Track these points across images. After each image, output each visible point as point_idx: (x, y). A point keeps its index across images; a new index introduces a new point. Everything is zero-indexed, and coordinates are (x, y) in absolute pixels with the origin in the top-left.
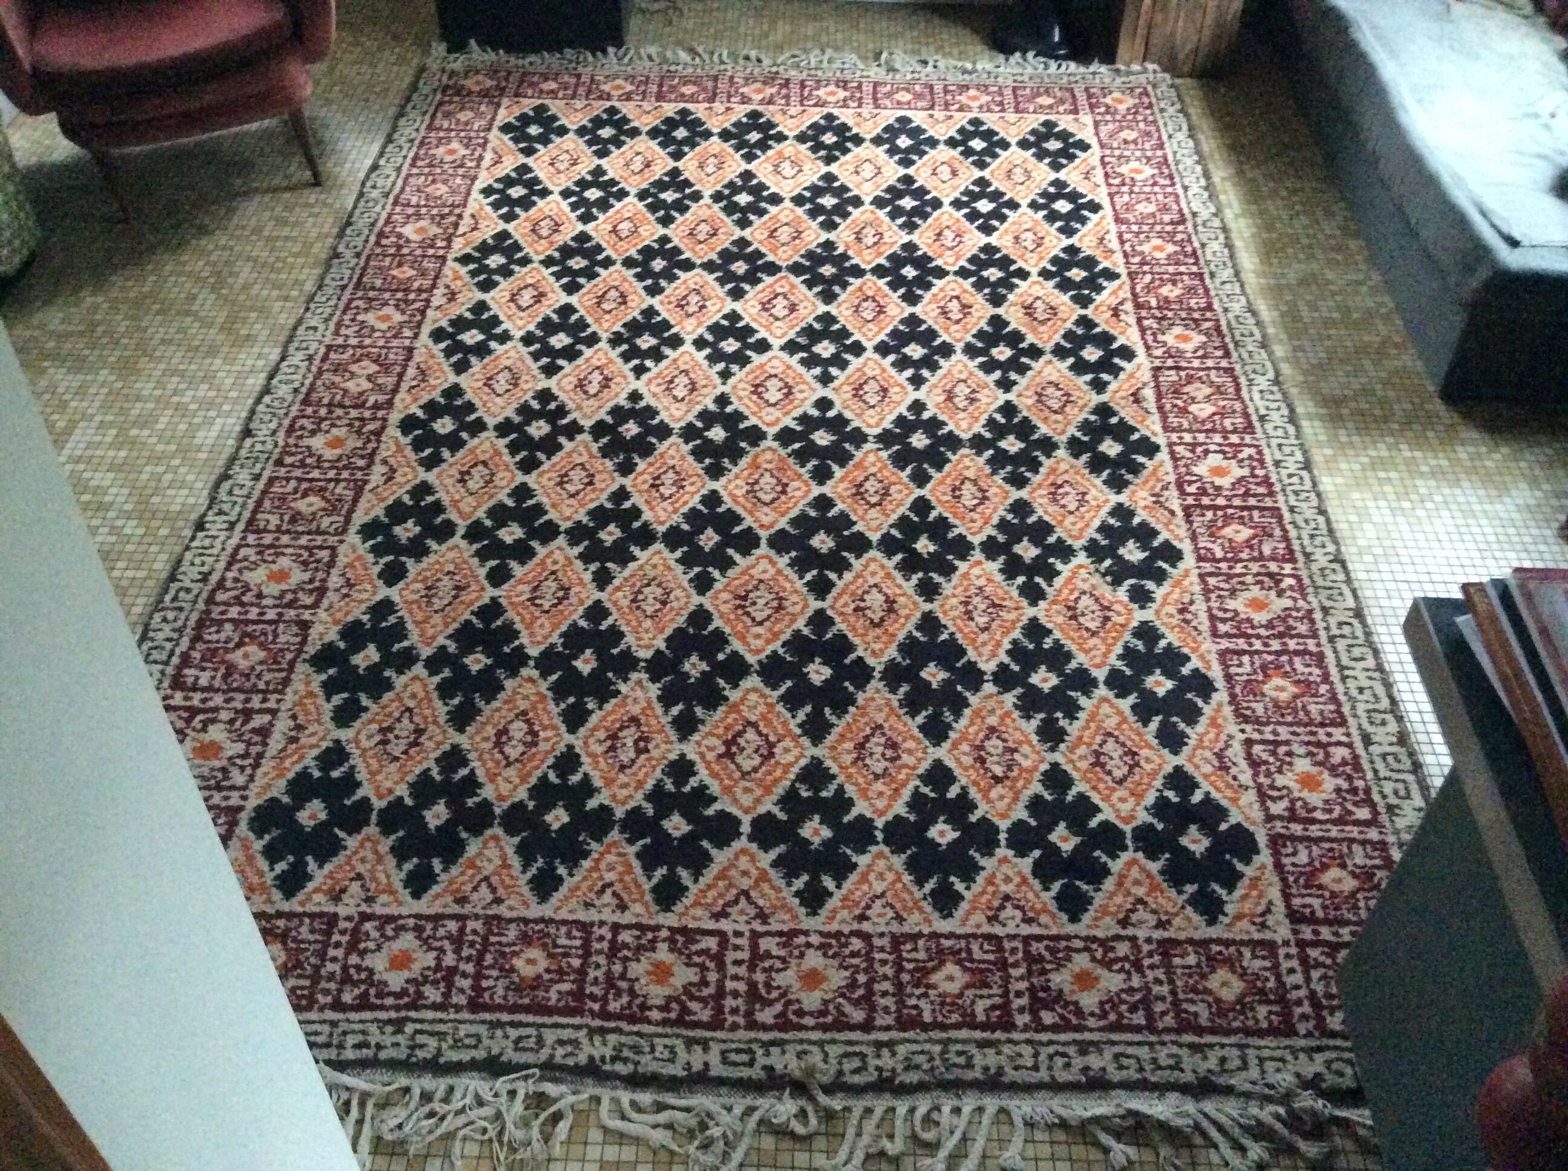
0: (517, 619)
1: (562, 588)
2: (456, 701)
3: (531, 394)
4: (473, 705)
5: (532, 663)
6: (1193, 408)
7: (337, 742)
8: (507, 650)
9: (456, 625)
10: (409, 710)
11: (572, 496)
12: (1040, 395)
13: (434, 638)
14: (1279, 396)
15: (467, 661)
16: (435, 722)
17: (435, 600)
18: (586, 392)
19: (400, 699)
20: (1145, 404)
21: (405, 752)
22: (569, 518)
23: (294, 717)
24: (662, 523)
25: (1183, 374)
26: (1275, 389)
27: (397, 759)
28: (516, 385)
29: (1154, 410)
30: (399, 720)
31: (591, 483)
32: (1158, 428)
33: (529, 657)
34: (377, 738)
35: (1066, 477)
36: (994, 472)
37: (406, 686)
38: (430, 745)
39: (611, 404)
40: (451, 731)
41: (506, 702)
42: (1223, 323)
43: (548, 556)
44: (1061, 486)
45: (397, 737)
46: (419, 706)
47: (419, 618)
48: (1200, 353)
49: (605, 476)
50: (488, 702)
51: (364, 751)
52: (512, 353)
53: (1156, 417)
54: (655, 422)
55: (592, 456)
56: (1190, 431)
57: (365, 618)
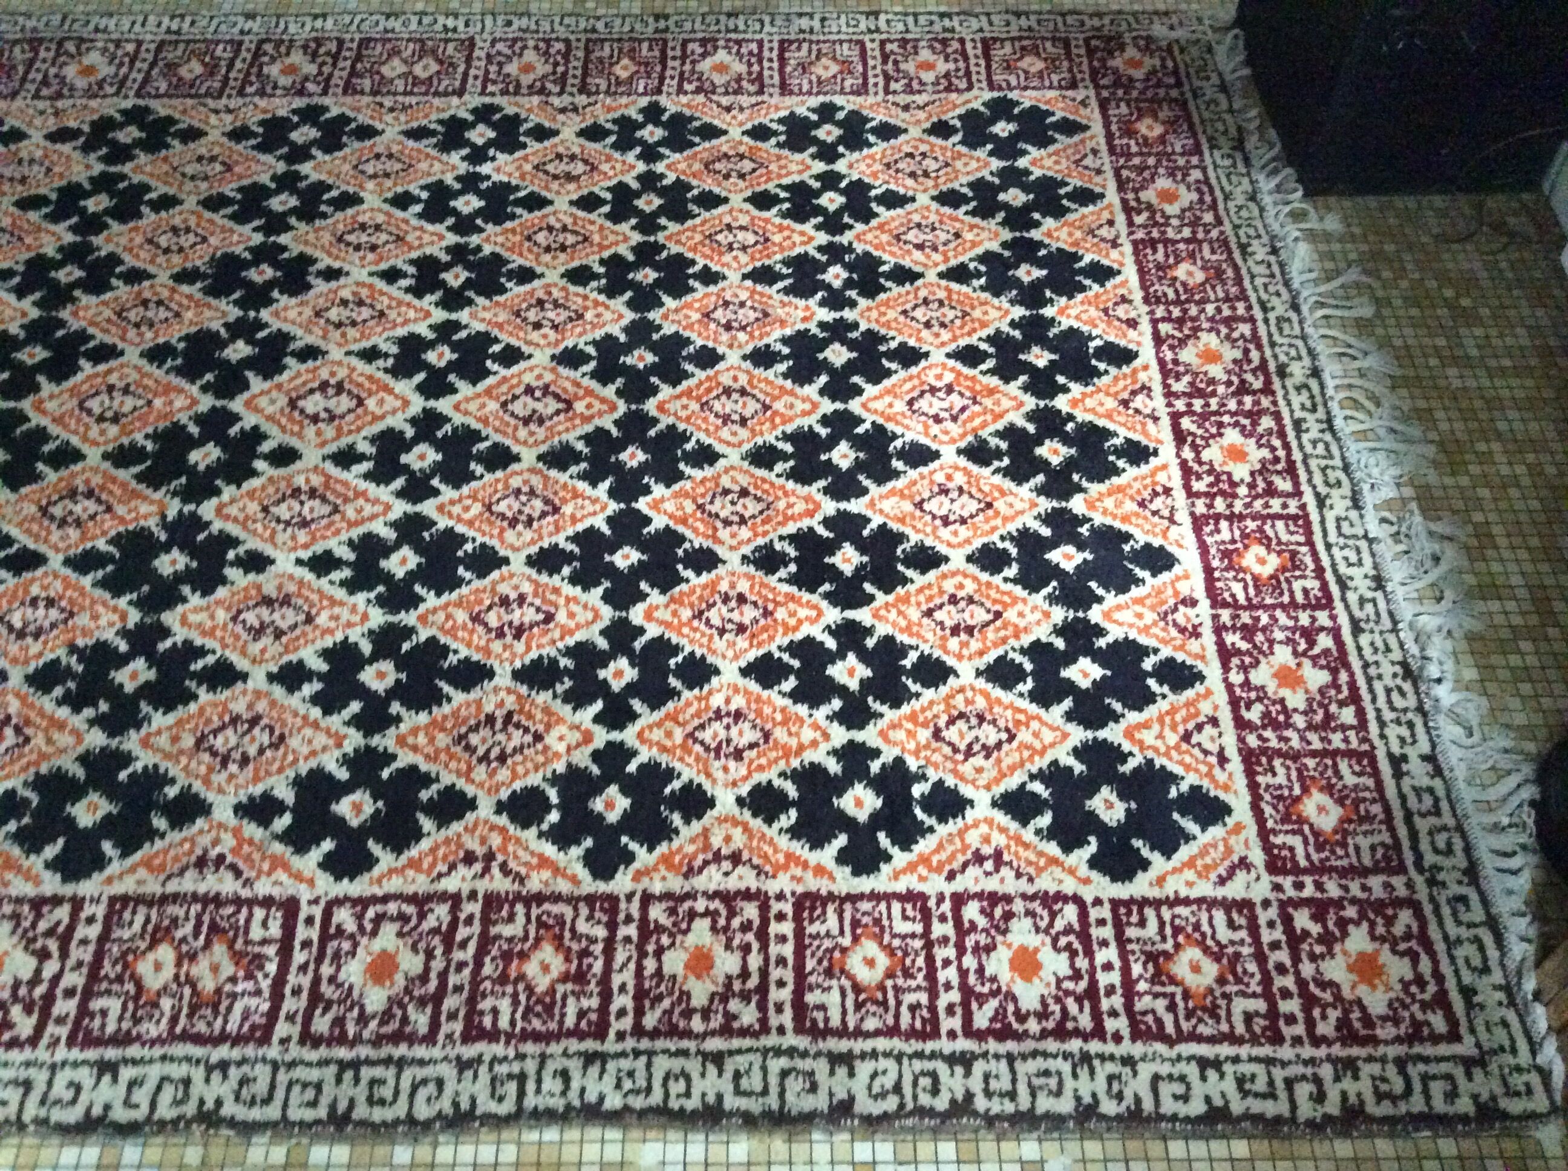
3: (353, 190)
6: (165, 953)
11: (149, 240)
12: (254, 721)
14: (165, 1111)
18: (349, 232)
20: (191, 874)
22: (108, 241)
24: (75, 314)
25: (271, 951)
26: (190, 1109)
28: (373, 177)
29: (172, 887)
31: (167, 252)
32: (127, 886)
35: (39, 741)
36: (73, 649)
42: (420, 1051)
44: (18, 730)
48: (326, 990)
49: (177, 261)
53: (154, 887)
56: (104, 937)
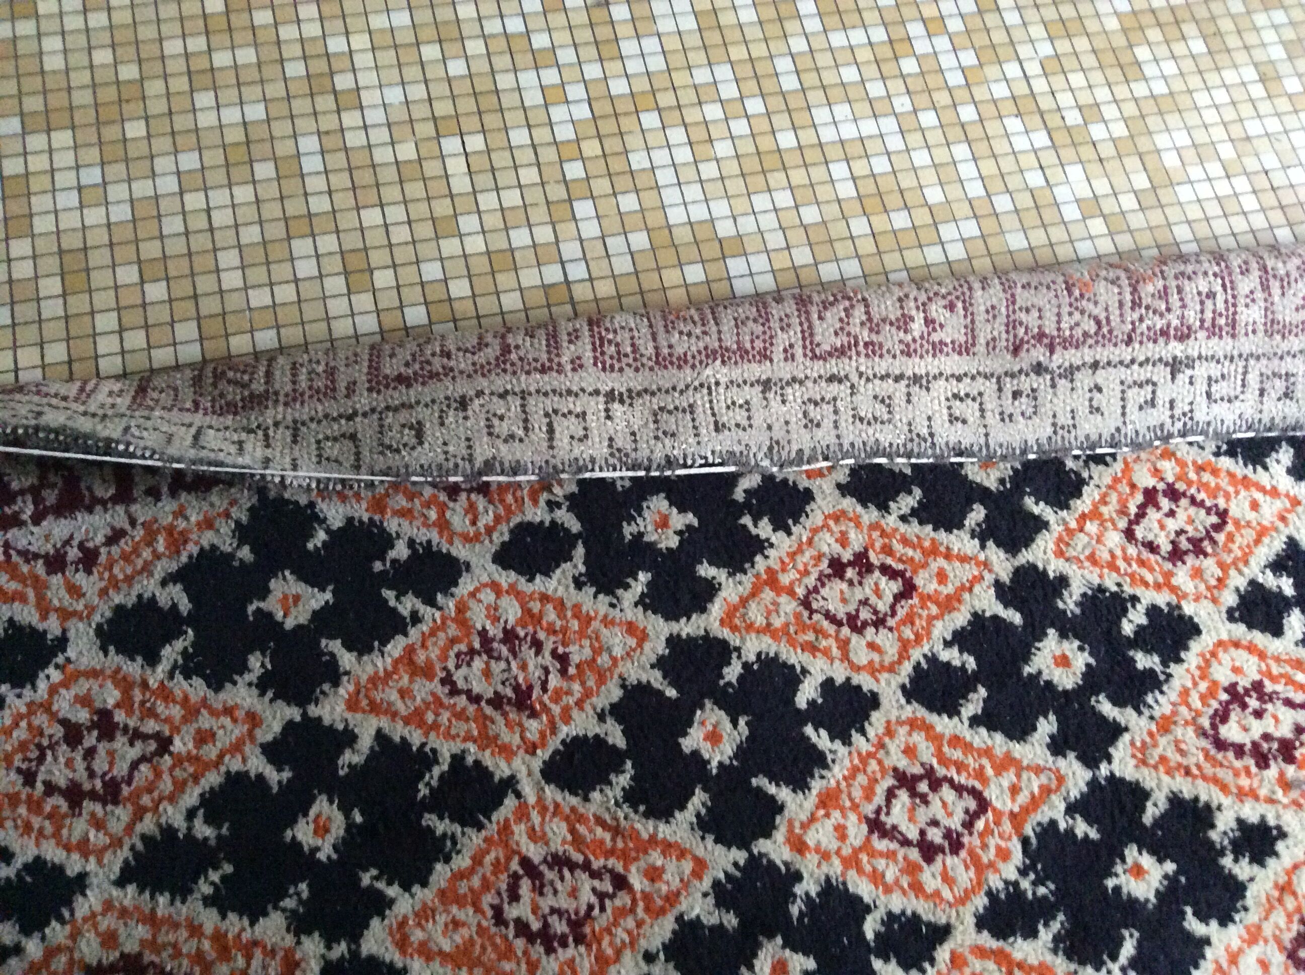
0: (462, 862)
1: (576, 925)
2: (203, 830)
3: (1162, 599)
4: (199, 871)
5: (341, 949)
7: (62, 642)
8: (366, 879)
9: (416, 738)
10: (164, 744)
11: (876, 825)
13: (375, 708)
15: (322, 807)
16: (139, 814)
17: (478, 663)
18: (1222, 716)
19: (191, 712)
21: (50, 788)
22: (799, 846)
23: (115, 536)
27: (29, 778)
28: (1176, 555)
30: (136, 736)
31: (929, 851)
33: (355, 937)
34: (83, 716)
37: (229, 711)
38: (79, 827)
39: (1206, 793)
40: (125, 853)
41: (218, 937)
43: (668, 847)
45: (90, 753)
46: (179, 761)
47: (421, 657)
49: (965, 877)
50: (208, 901)
51: (46, 707)
52: (1270, 509)
54: (1193, 925)
55: (1016, 819)
57: (401, 551)
